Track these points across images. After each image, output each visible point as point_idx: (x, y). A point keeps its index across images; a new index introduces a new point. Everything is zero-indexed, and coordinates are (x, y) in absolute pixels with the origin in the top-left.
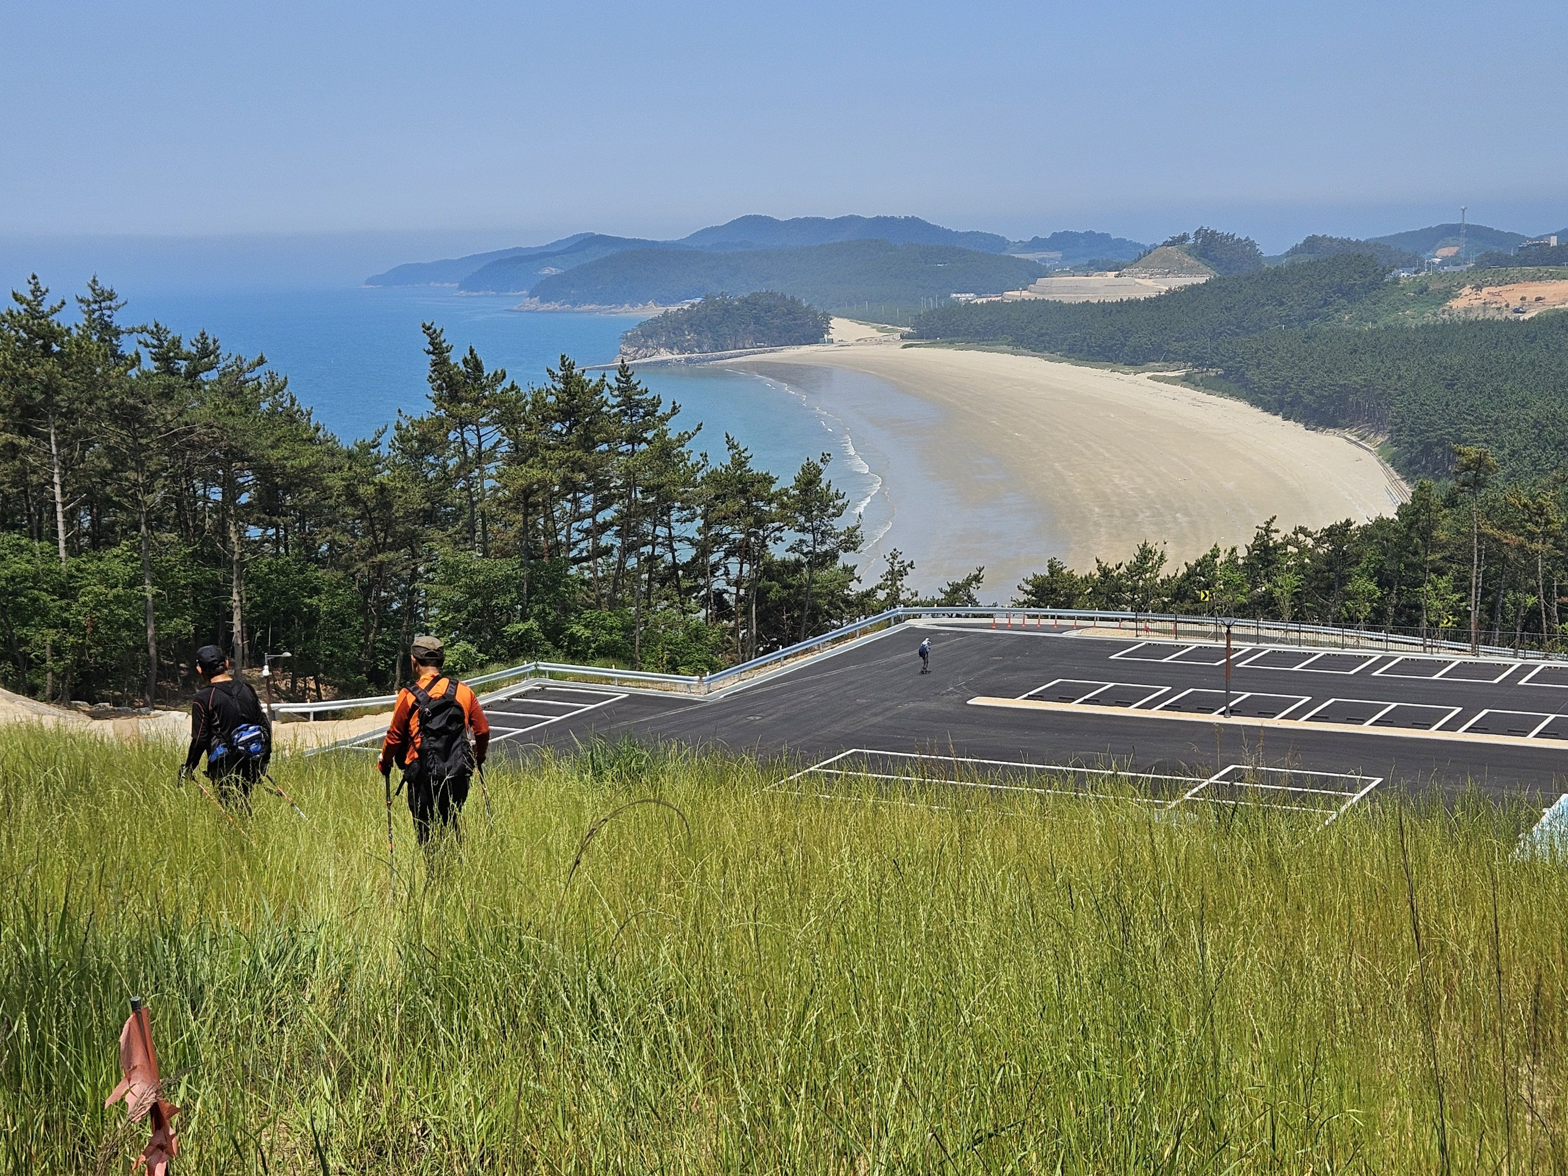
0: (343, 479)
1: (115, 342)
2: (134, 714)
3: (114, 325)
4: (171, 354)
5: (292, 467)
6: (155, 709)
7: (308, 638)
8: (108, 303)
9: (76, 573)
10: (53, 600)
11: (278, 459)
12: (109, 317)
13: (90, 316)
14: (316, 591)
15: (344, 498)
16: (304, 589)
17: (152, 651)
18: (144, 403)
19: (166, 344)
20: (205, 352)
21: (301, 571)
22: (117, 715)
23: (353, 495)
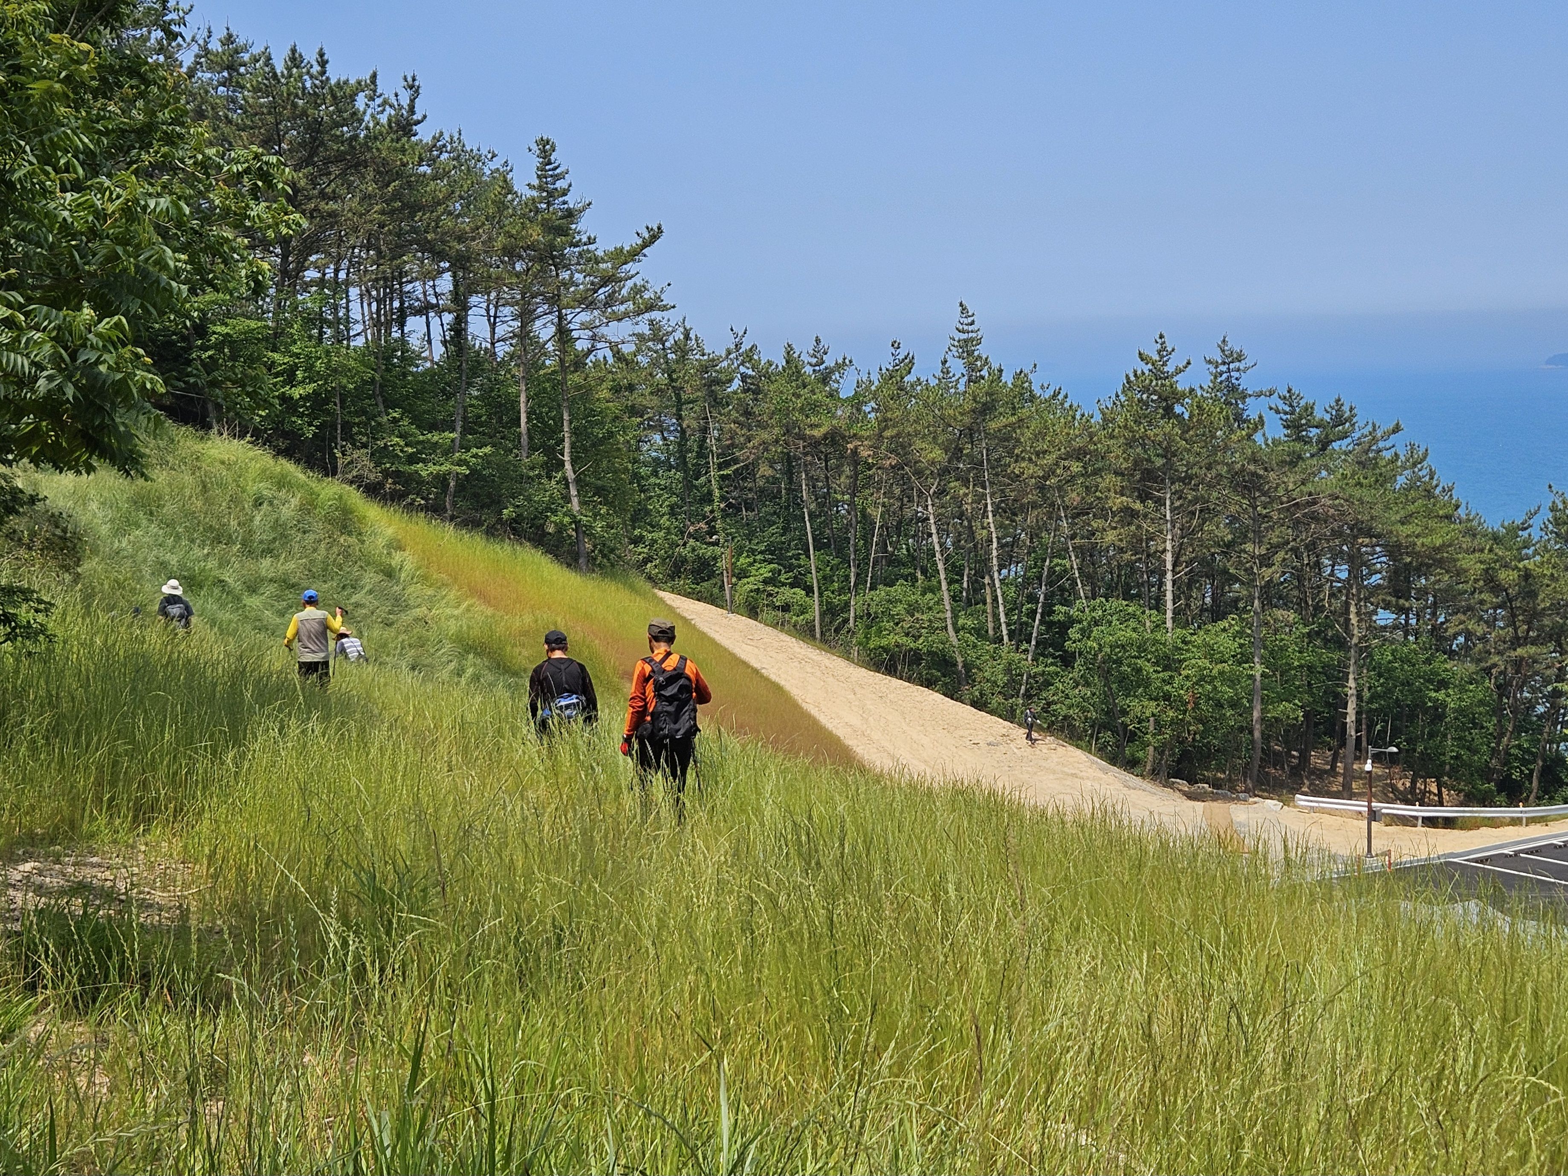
0: (1481, 562)
1: (1241, 406)
2: (1233, 799)
3: (1241, 388)
4: (1303, 421)
5: (1423, 545)
6: (1256, 796)
7: (1431, 735)
8: (1237, 364)
9: (1181, 645)
10: (1156, 671)
11: (1408, 536)
12: (1237, 379)
13: (1216, 378)
14: (1443, 684)
15: (1481, 583)
16: (1430, 681)
17: (1257, 734)
18: (1266, 469)
19: (1298, 410)
20: (1339, 420)
21: (1428, 661)
22: (1215, 798)
23: (1492, 581)
